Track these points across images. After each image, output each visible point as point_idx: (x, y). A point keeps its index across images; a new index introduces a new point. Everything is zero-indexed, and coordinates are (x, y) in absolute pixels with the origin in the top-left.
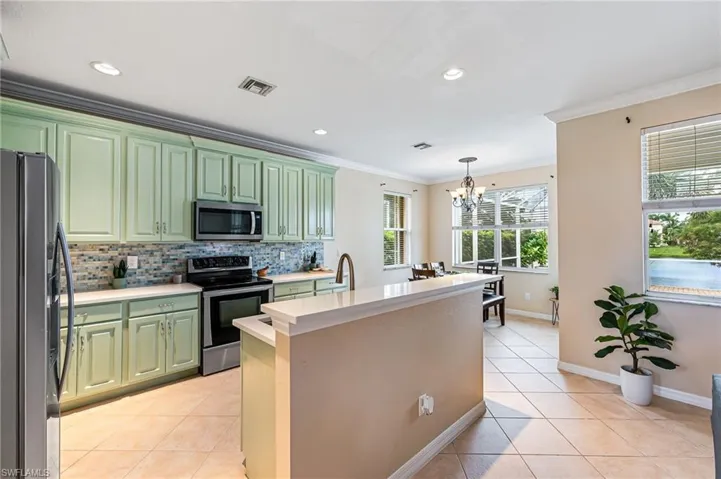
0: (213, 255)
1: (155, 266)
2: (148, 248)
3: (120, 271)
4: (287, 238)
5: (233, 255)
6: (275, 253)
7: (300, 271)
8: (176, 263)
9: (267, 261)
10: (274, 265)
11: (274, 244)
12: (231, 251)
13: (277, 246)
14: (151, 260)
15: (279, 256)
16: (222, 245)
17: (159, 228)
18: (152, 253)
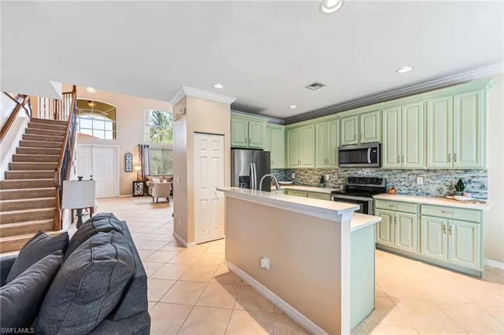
0: (362, 176)
1: (335, 179)
2: (333, 171)
3: (322, 180)
4: (406, 165)
5: (375, 177)
6: (412, 178)
7: (444, 197)
8: (344, 179)
9: (403, 183)
10: (411, 188)
11: (411, 170)
12: (374, 174)
13: (413, 172)
14: (334, 176)
15: (416, 180)
16: (368, 170)
17: (326, 161)
18: (334, 173)
